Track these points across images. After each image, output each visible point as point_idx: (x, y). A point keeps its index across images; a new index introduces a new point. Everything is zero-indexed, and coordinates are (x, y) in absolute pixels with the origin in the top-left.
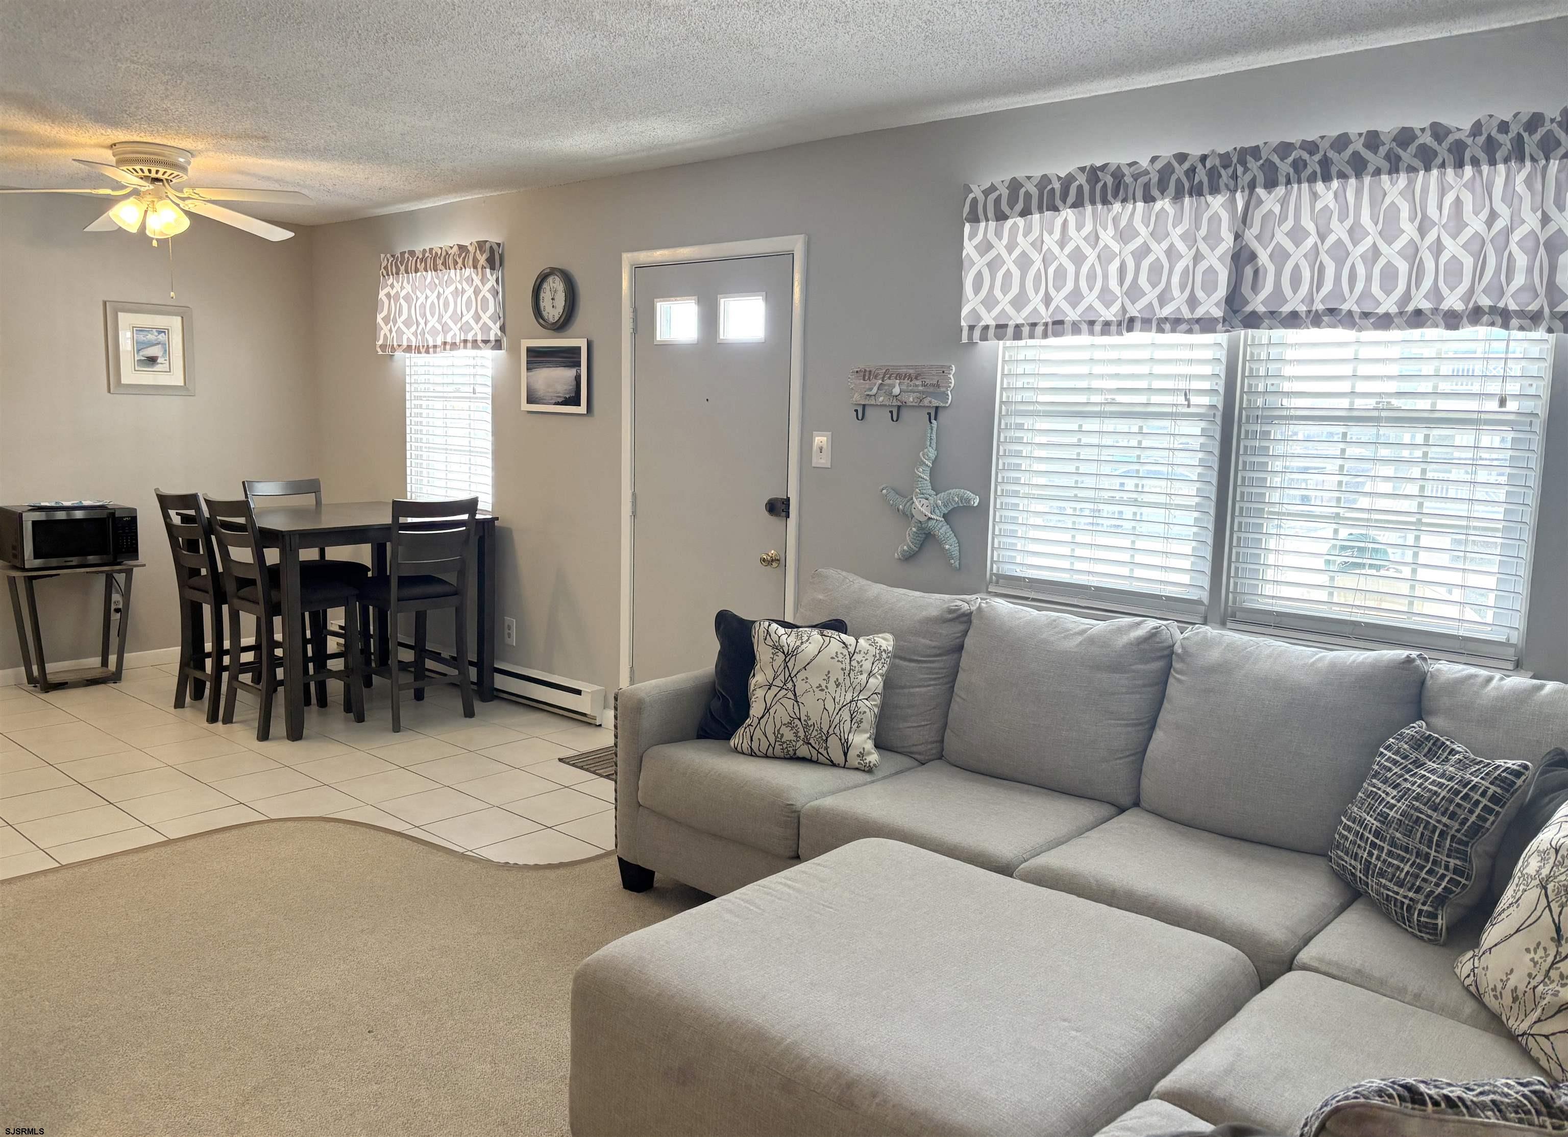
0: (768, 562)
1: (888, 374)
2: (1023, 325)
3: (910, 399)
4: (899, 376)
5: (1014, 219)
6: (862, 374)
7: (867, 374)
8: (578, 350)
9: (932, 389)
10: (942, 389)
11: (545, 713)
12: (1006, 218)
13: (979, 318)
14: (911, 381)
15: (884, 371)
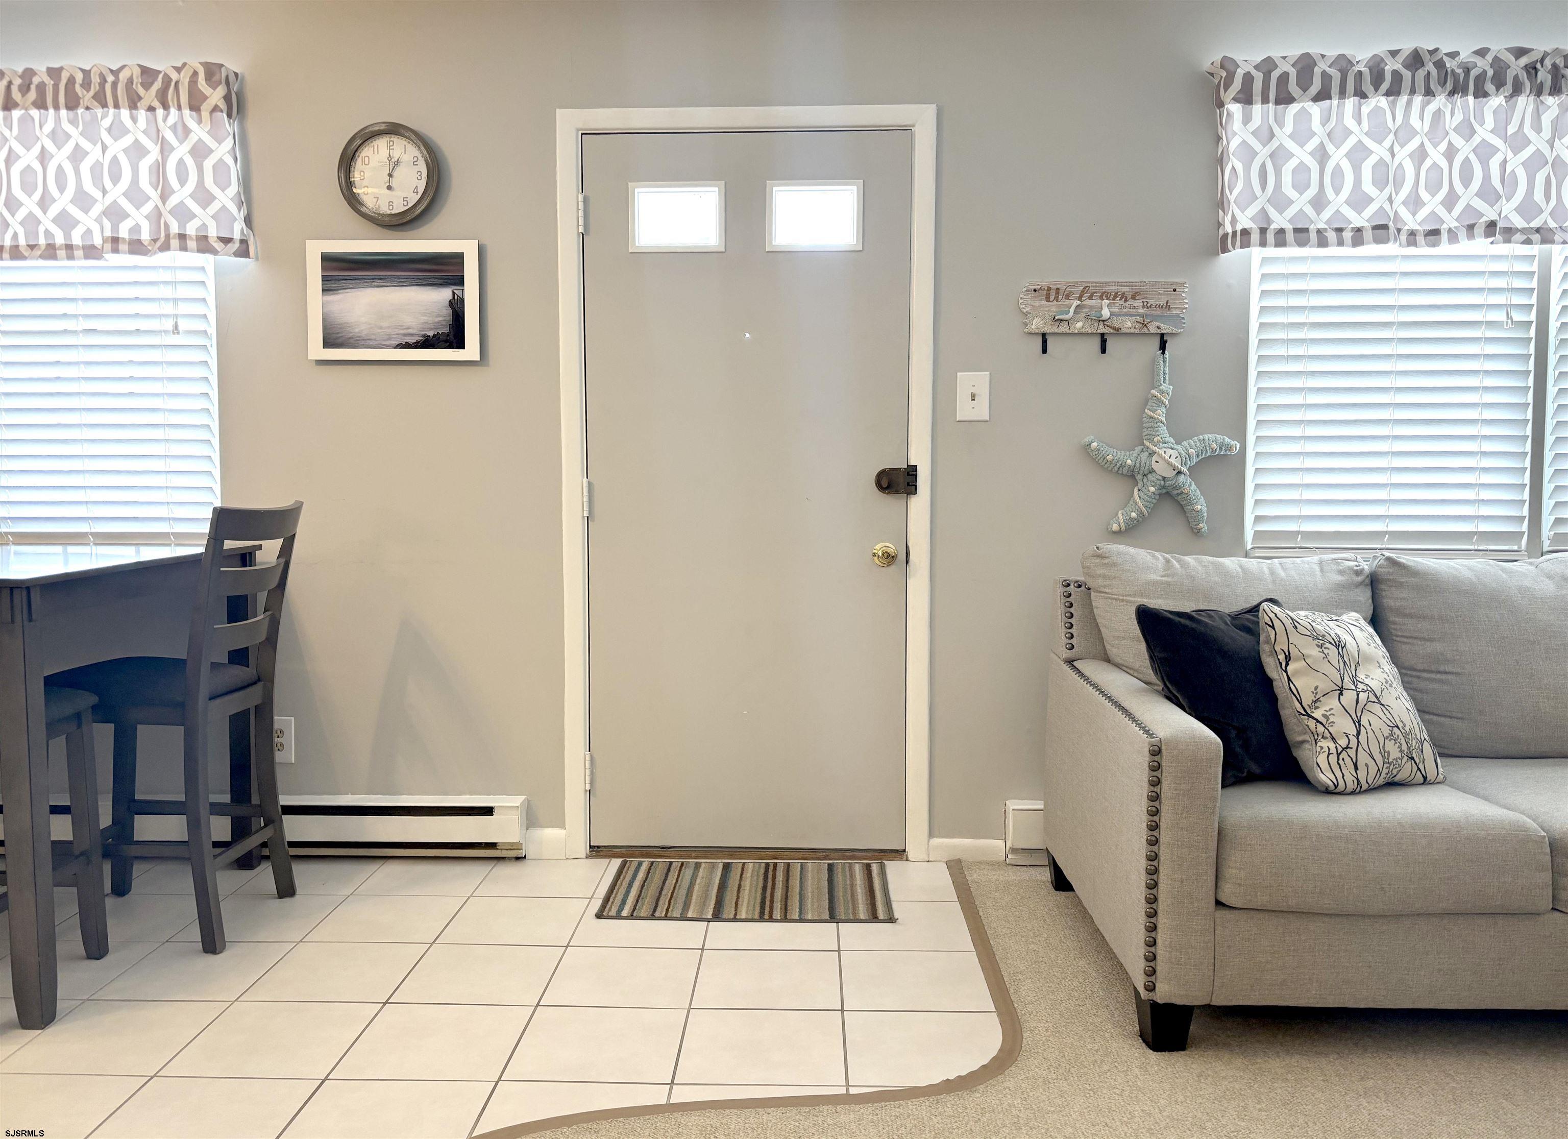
0: (889, 558)
1: (1086, 292)
2: (1325, 230)
3: (1128, 324)
4: (1104, 295)
5: (1301, 104)
6: (1045, 292)
7: (1053, 293)
8: (457, 259)
9: (1158, 312)
10: (1174, 312)
11: (391, 861)
12: (1290, 100)
13: (1269, 221)
14: (1126, 301)
15: (1081, 288)
